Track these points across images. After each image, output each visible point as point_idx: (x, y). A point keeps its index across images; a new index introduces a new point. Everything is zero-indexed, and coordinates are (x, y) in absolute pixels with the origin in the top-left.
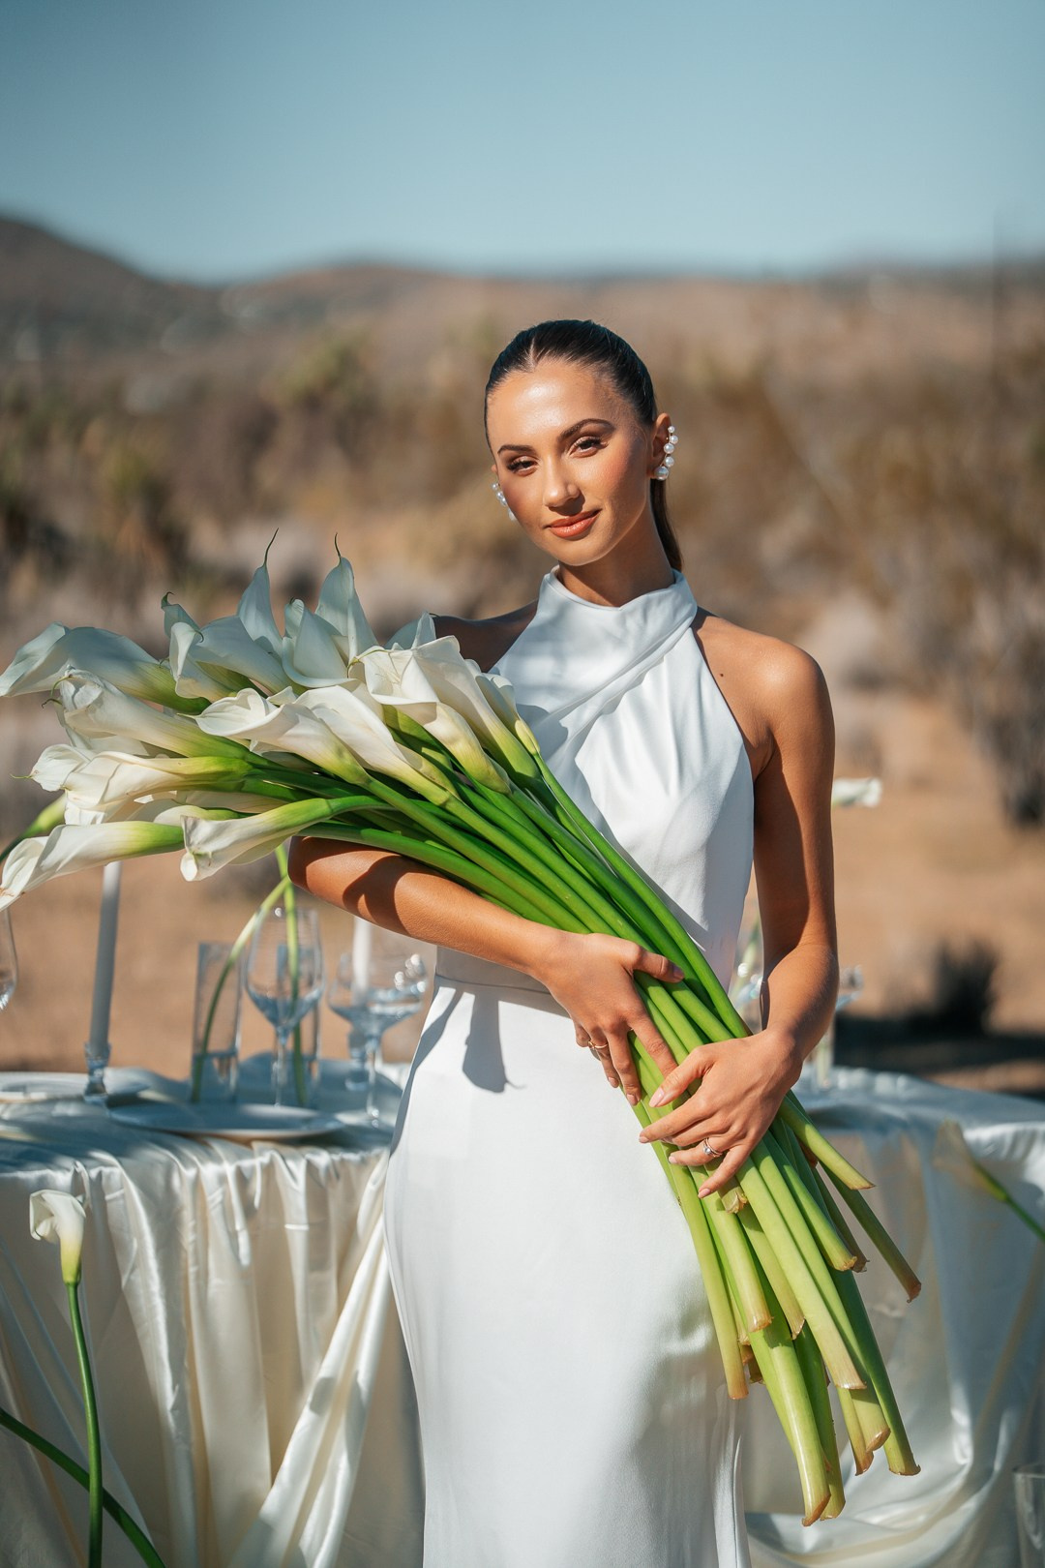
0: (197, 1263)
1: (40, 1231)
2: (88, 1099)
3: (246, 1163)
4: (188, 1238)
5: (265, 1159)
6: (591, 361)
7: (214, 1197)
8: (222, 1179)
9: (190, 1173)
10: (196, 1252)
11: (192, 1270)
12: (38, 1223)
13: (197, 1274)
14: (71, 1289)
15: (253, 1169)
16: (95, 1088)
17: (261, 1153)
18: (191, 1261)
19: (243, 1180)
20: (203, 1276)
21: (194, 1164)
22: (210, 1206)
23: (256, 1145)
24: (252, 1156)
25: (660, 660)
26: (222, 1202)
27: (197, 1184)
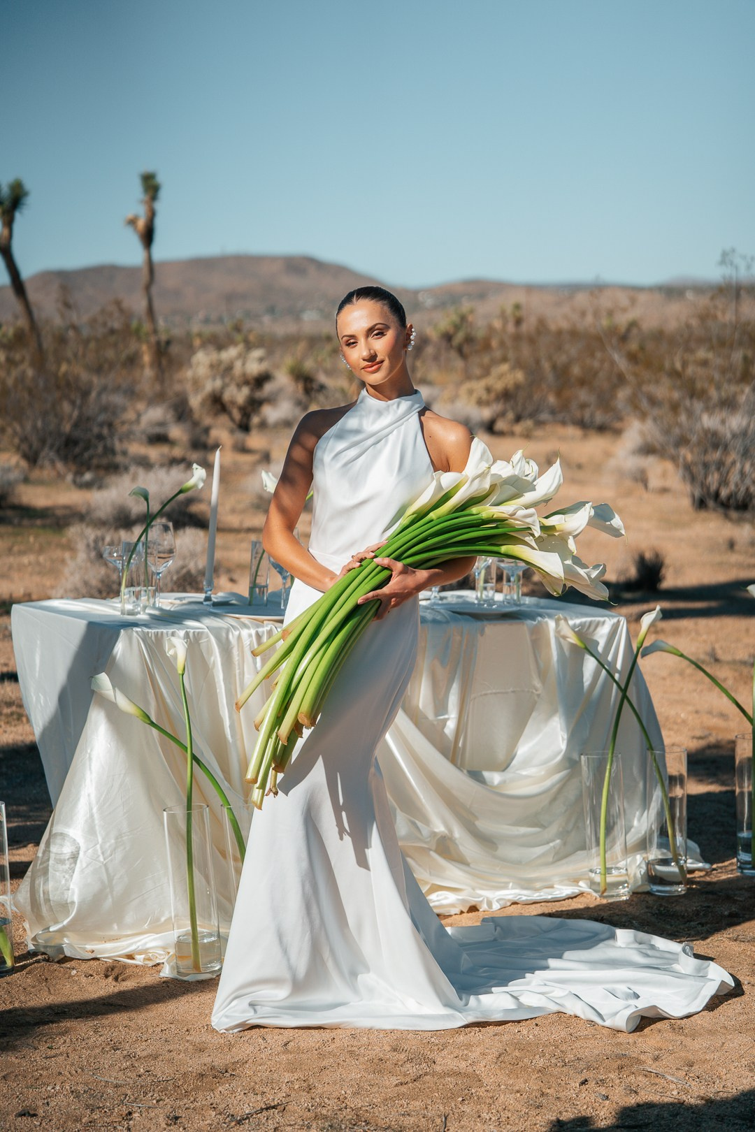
0: (239, 669)
1: (170, 653)
2: (205, 603)
3: (260, 630)
4: (236, 658)
5: (268, 628)
6: (379, 300)
7: (246, 642)
8: (250, 636)
9: (236, 633)
10: (239, 664)
11: (237, 671)
12: (169, 649)
13: (240, 673)
14: (181, 676)
15: (263, 632)
16: (208, 599)
17: (267, 626)
18: (237, 667)
19: (259, 637)
20: (242, 674)
21: (238, 629)
22: (245, 646)
23: (265, 622)
24: (263, 627)
25: (402, 424)
26: (250, 645)
27: (239, 637)
